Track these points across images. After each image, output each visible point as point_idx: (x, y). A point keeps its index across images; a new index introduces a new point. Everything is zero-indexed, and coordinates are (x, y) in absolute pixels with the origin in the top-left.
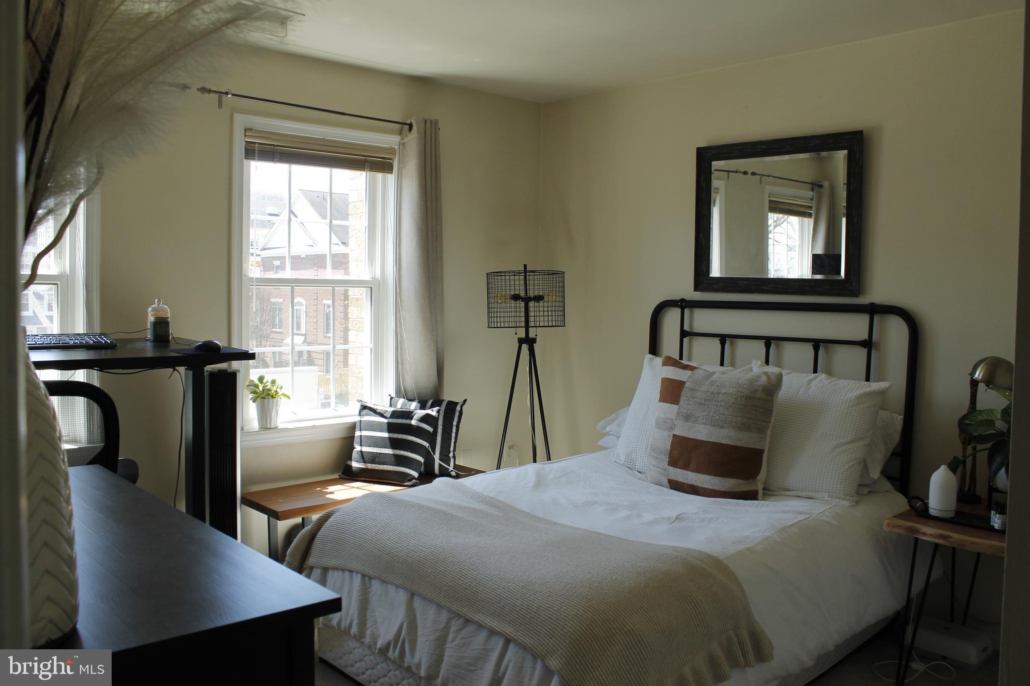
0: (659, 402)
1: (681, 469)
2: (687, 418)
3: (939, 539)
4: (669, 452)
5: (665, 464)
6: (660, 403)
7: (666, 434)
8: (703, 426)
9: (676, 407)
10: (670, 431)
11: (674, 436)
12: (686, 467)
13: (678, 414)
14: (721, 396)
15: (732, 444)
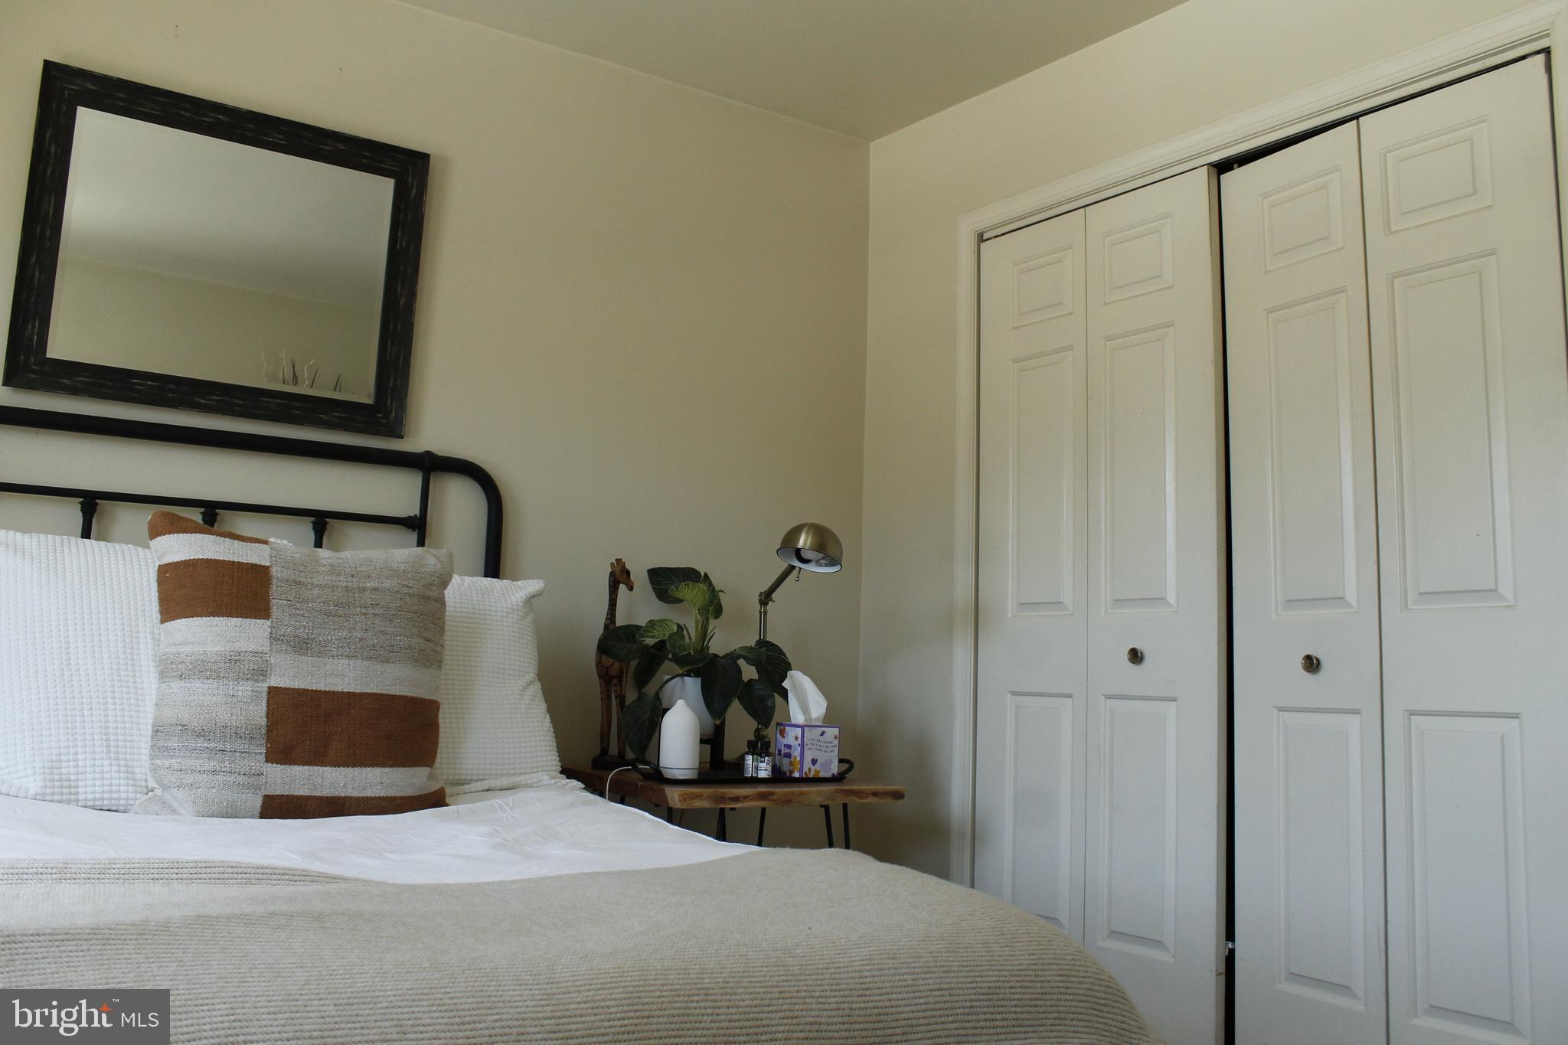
0: (163, 621)
1: (304, 764)
2: (301, 646)
3: (759, 801)
4: (264, 731)
5: (256, 761)
6: (163, 625)
7: (245, 689)
8: (345, 661)
9: (268, 623)
10: (256, 681)
11: (273, 692)
12: (317, 757)
13: (274, 639)
14: (368, 594)
15: (412, 695)
